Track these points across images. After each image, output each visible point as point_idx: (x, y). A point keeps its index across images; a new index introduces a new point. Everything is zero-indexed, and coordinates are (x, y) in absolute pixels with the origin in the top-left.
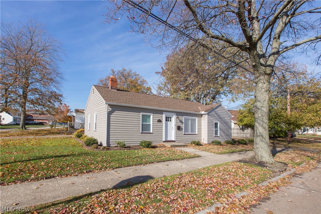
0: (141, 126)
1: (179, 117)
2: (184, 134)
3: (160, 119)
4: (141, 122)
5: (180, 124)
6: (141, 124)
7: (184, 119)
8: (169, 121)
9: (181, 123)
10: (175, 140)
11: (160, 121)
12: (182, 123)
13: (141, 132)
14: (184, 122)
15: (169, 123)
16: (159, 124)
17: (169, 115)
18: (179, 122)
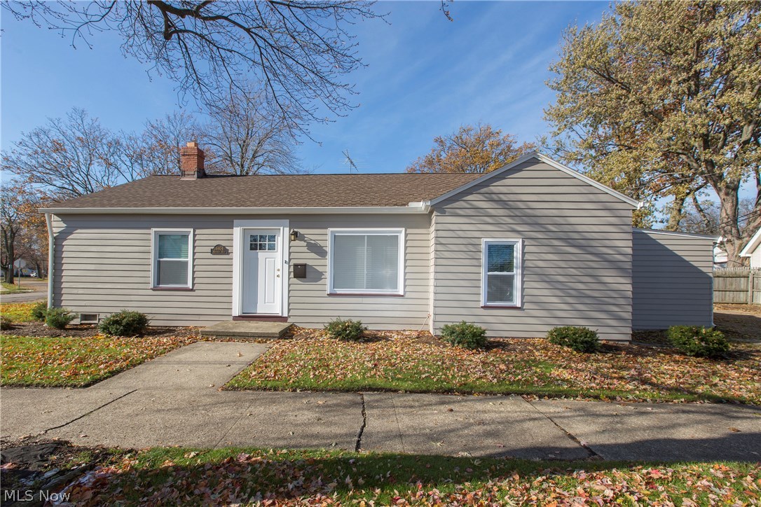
0: (152, 268)
1: (302, 231)
2: (331, 295)
3: (223, 243)
4: (152, 256)
5: (310, 259)
6: (152, 262)
7: (329, 237)
8: (262, 247)
9: (313, 255)
10: (285, 315)
11: (220, 250)
12: (320, 252)
13: (151, 286)
14: (328, 249)
15: (261, 255)
16: (220, 259)
17: (260, 227)
18: (305, 249)
